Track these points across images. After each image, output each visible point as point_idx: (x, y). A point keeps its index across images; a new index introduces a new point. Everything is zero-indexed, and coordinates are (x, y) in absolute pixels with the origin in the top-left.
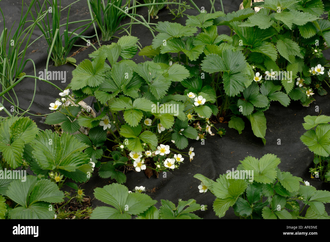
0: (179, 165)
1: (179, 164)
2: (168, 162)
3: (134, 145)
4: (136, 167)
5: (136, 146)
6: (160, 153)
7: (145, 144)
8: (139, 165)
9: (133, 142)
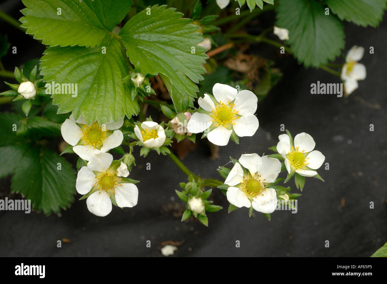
0: (298, 191)
1: (300, 184)
2: (246, 171)
3: (90, 79)
4: (88, 194)
5: (99, 85)
6: (212, 128)
7: (139, 79)
8: (107, 181)
9: (88, 62)
